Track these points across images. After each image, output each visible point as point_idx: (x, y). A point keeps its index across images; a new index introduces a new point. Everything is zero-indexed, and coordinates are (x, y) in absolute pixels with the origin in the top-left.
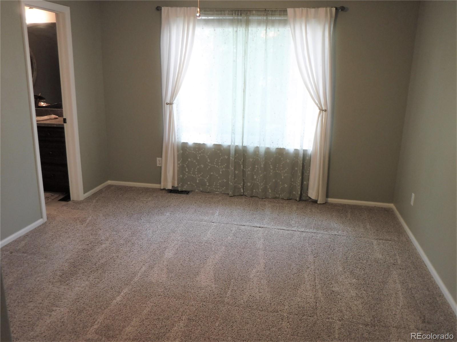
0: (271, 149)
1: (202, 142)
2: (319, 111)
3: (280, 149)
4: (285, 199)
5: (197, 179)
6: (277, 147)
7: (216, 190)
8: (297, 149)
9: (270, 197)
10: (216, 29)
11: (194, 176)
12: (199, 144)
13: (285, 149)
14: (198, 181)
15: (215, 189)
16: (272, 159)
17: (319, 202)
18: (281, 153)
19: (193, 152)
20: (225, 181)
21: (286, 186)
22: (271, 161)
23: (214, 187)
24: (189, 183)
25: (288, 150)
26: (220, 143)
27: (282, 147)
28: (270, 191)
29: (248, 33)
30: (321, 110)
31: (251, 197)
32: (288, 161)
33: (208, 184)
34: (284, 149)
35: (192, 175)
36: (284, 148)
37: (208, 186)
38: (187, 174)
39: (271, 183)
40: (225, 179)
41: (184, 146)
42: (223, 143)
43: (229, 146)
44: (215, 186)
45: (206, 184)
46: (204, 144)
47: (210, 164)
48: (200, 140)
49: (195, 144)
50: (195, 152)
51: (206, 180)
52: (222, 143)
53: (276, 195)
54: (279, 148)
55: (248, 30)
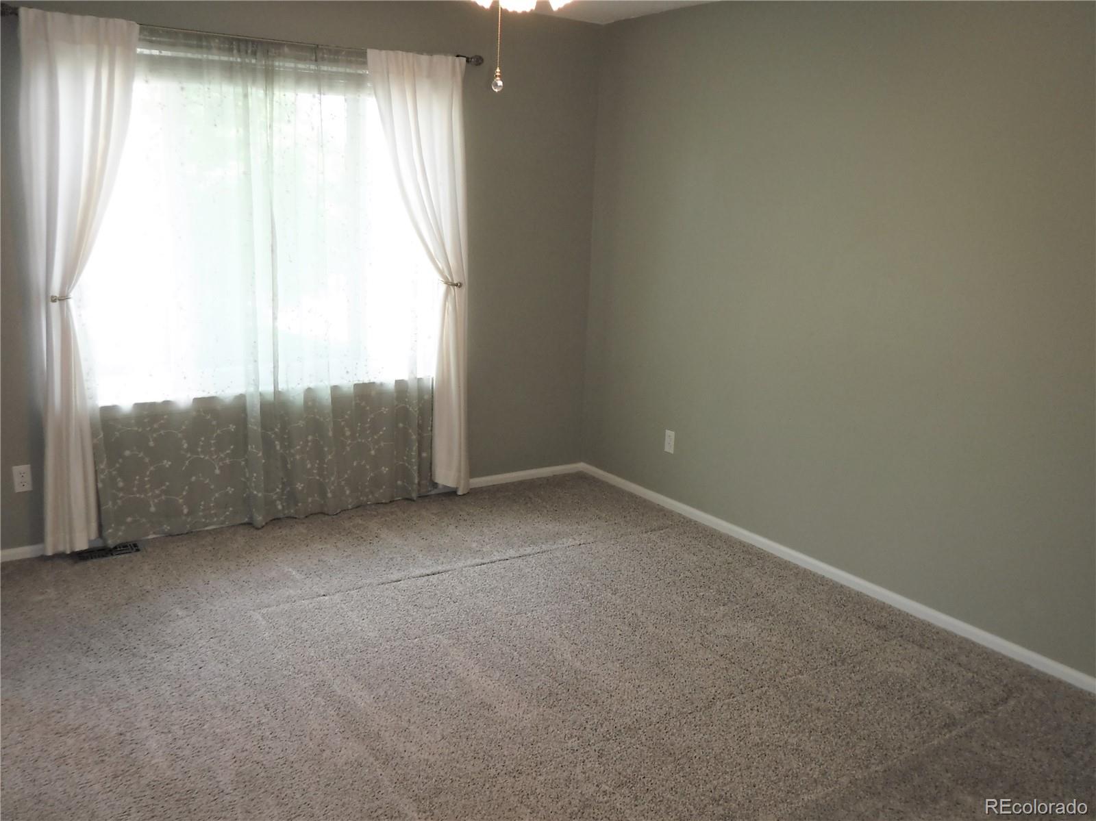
0: (345, 389)
1: (159, 399)
2: (443, 287)
3: (364, 385)
4: (384, 501)
5: (151, 503)
6: (356, 382)
7: (208, 521)
8: (402, 380)
9: (350, 507)
10: (185, 85)
11: (143, 496)
12: (153, 405)
13: (374, 383)
14: (153, 509)
15: (203, 520)
16: (349, 412)
17: (460, 493)
18: (366, 393)
19: (136, 429)
20: (230, 492)
21: (385, 470)
22: (346, 417)
23: (201, 514)
24: (129, 520)
25: (381, 384)
26: (212, 394)
27: (366, 381)
28: (348, 492)
29: (273, 101)
30: (450, 284)
31: (306, 517)
32: (385, 410)
33: (186, 511)
34: (370, 385)
35: (138, 496)
36: (372, 381)
37: (186, 515)
38: (121, 495)
39: (349, 472)
40: (231, 487)
41: (108, 419)
42: (223, 391)
43: (241, 398)
44: (203, 510)
45: (182, 511)
46: (166, 403)
47: (189, 455)
48: (154, 395)
49: (139, 406)
50: (140, 430)
51: (181, 501)
52: (216, 392)
53: (361, 498)
54: (361, 382)
55: (273, 94)
